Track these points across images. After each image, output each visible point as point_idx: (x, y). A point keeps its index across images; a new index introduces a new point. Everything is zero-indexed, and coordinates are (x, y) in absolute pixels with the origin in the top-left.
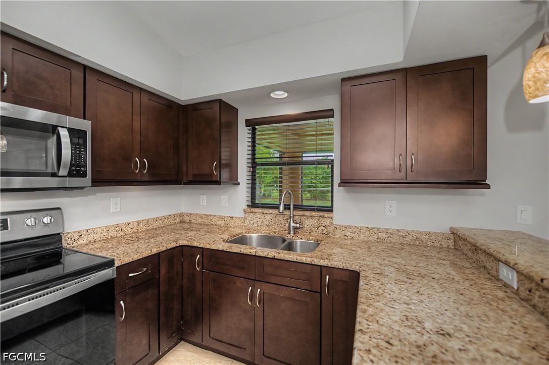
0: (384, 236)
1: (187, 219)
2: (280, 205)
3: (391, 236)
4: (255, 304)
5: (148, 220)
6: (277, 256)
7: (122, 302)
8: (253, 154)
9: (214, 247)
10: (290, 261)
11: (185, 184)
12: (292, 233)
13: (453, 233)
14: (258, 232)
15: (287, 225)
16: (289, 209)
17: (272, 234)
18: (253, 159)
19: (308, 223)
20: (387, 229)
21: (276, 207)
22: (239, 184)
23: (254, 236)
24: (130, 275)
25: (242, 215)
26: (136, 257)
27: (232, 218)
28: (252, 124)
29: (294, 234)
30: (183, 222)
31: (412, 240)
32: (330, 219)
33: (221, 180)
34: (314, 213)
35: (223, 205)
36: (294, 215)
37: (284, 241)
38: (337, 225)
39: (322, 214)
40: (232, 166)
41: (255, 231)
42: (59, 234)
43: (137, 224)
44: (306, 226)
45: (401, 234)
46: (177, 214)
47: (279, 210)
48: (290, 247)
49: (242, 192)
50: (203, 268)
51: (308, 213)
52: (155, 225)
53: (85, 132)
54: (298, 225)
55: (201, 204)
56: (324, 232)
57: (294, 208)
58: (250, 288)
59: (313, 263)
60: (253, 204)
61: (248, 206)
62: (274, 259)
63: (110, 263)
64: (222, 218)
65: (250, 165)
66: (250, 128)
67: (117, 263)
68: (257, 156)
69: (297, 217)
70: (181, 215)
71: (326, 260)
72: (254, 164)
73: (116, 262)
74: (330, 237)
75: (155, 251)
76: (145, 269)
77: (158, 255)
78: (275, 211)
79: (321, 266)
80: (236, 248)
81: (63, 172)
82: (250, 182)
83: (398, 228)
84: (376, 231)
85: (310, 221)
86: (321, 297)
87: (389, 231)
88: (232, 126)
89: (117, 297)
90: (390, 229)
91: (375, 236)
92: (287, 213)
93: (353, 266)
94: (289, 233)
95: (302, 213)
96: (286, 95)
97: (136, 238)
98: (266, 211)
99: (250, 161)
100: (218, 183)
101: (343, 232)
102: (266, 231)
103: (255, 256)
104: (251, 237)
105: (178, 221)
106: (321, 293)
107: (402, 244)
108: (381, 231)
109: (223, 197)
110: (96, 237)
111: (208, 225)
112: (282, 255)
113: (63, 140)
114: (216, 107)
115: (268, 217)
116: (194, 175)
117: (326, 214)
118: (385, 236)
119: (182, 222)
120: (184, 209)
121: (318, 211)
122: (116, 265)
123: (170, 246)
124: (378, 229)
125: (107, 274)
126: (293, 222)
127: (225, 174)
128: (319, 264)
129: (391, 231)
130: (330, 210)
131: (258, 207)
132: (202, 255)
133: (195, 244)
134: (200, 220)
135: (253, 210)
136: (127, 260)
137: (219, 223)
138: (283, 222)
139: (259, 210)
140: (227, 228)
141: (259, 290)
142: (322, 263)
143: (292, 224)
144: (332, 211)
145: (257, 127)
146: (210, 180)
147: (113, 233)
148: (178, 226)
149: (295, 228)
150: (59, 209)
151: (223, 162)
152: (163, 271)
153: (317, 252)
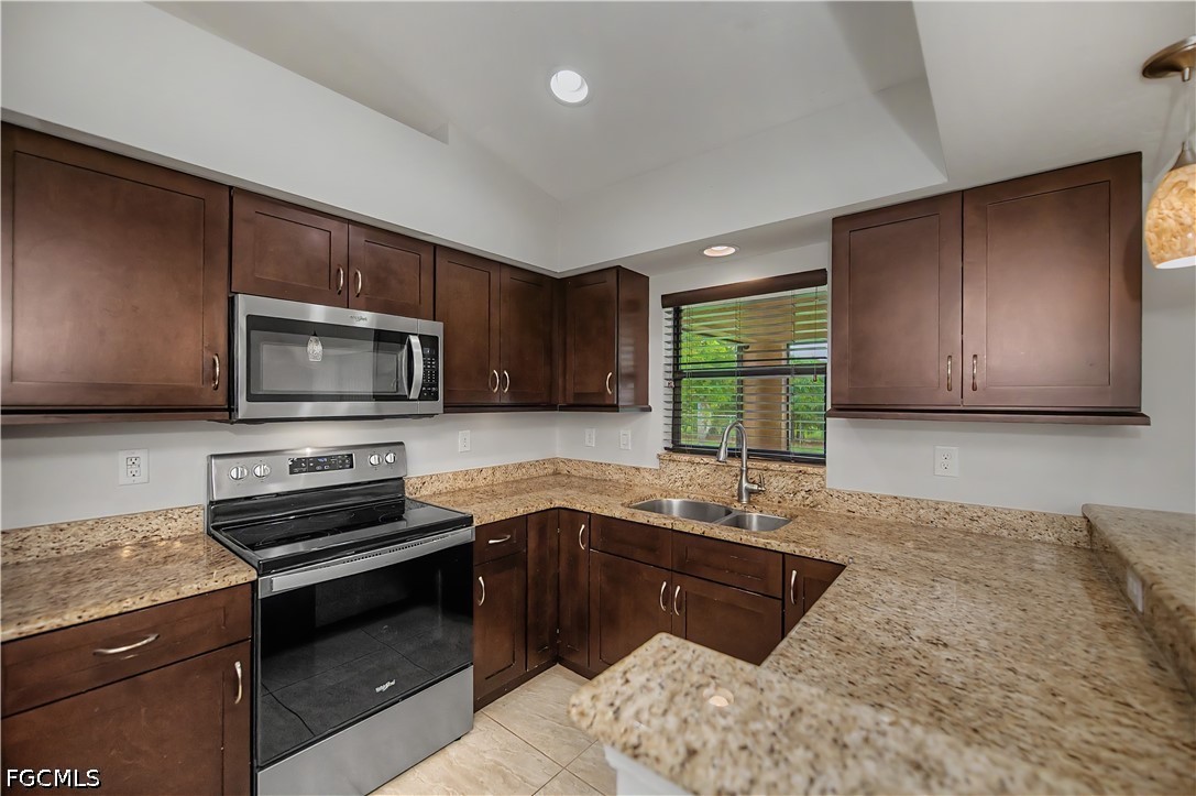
0: (931, 514)
1: (564, 469)
2: (719, 448)
3: (946, 516)
4: (673, 610)
5: (507, 467)
6: (709, 533)
7: (480, 578)
8: (677, 356)
9: (606, 513)
10: (729, 542)
11: (563, 409)
12: (745, 500)
13: (1085, 517)
14: (682, 497)
15: (736, 486)
16: (740, 456)
17: (708, 500)
18: (676, 364)
19: (775, 484)
20: (938, 503)
21: (713, 452)
22: (650, 409)
23: (676, 502)
24: (491, 542)
25: (655, 465)
26: (499, 517)
27: (637, 469)
28: (674, 302)
29: (749, 502)
30: (558, 474)
31: (992, 527)
32: (820, 479)
33: (620, 404)
34: (786, 466)
35: (622, 447)
36: (748, 469)
37: (728, 512)
38: (832, 490)
39: (802, 468)
40: (639, 377)
41: (677, 494)
42: (401, 478)
43: (490, 472)
44: (771, 489)
45: (968, 514)
46: (549, 460)
47: (718, 457)
48: (739, 522)
49: (656, 424)
50: (590, 547)
51: (774, 466)
52: (518, 475)
53: (437, 338)
54: (755, 487)
55: (587, 443)
56: (807, 502)
57: (748, 456)
58: (665, 584)
59: (769, 547)
60: (676, 447)
61: (666, 448)
62: (702, 537)
63: (468, 521)
64: (620, 469)
65: (670, 376)
66: (671, 309)
67: (476, 523)
68: (684, 360)
69: (755, 472)
70: (553, 461)
71: (792, 545)
72: (677, 375)
73: (475, 520)
74: (817, 513)
75: (521, 512)
76: (509, 537)
77: (526, 517)
78: (712, 460)
79: (783, 554)
80: (642, 517)
81: (414, 394)
82: (671, 406)
83: (961, 502)
84: (914, 502)
85: (779, 479)
86: (783, 608)
87: (940, 506)
88: (639, 307)
89: (475, 568)
90: (943, 503)
91: (912, 516)
92: (735, 463)
93: (840, 557)
94: (739, 501)
95: (765, 464)
96: (732, 250)
97: (492, 494)
98: (697, 459)
99: (670, 368)
100: (614, 408)
101: (845, 504)
102: (698, 495)
103: (672, 529)
104: (670, 505)
105: (551, 471)
106: (783, 600)
107: (968, 533)
108: (923, 505)
109: (622, 432)
110: (441, 487)
111: (598, 481)
112: (717, 531)
113: (414, 350)
114: (611, 279)
115: (702, 470)
116: (577, 395)
117: (810, 469)
118: (932, 516)
119: (556, 473)
120: (560, 451)
121: (796, 462)
122: (475, 524)
123: (542, 508)
124: (918, 501)
125: (464, 535)
126: (747, 481)
127: (626, 394)
128: (779, 549)
129: (946, 507)
130: (820, 461)
131: (684, 452)
132: (589, 525)
133: (578, 507)
134: (584, 472)
135: (675, 456)
136: (487, 519)
137: (616, 477)
138: (729, 479)
139: (687, 457)
140: (629, 487)
141: (678, 588)
142: (784, 548)
143: (745, 484)
144: (823, 463)
145: (683, 307)
146: (602, 403)
147: (460, 483)
148: (551, 480)
149: (750, 492)
150: (402, 443)
151: (623, 371)
152: (532, 544)
153: (781, 532)
